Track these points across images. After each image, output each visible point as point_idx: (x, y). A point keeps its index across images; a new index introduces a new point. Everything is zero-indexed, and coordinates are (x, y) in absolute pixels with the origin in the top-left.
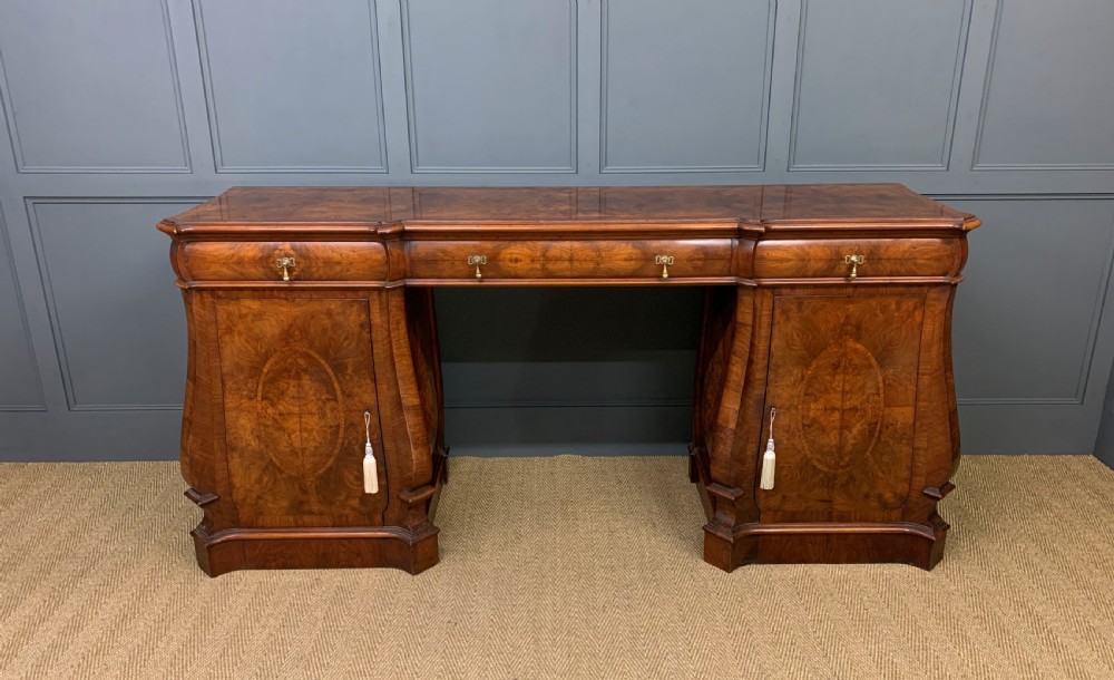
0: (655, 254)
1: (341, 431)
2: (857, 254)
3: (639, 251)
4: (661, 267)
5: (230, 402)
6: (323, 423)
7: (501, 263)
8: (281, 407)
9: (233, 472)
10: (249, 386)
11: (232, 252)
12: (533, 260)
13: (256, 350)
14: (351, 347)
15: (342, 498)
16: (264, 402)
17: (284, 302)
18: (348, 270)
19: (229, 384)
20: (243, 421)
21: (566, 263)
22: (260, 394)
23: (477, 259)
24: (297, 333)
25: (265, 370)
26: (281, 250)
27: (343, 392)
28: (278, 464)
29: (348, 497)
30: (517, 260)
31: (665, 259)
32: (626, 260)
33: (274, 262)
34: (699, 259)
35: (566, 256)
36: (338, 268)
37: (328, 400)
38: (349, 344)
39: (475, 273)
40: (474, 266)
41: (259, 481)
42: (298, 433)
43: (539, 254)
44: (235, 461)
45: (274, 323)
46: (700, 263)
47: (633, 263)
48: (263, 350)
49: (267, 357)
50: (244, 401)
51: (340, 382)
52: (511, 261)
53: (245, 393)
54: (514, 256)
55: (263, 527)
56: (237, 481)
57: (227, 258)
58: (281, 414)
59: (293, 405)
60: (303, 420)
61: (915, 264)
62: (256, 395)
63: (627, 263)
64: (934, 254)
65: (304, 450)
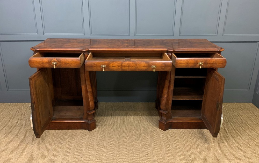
0: (152, 65)
2: (201, 62)
3: (147, 64)
4: (153, 68)
7: (110, 67)
11: (41, 60)
12: (118, 66)
18: (71, 65)
21: (127, 67)
23: (103, 66)
26: (53, 60)
30: (114, 66)
31: (154, 66)
32: (144, 66)
33: (51, 63)
34: (163, 66)
35: (128, 66)
36: (68, 65)
39: (103, 70)
40: (103, 68)
43: (120, 65)
46: (163, 68)
47: (145, 67)
52: (112, 66)
54: (114, 65)
57: (39, 62)
61: (216, 65)
63: (144, 67)
64: (221, 62)
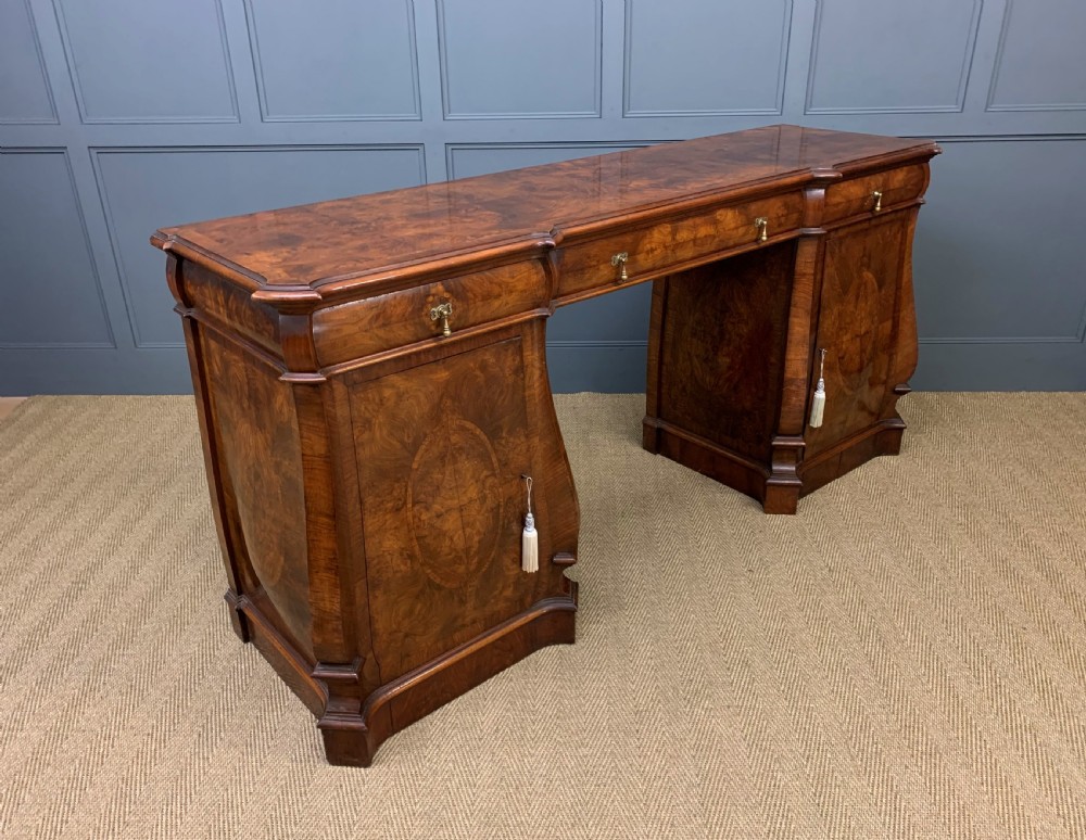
0: (755, 218)
1: (501, 510)
5: (371, 524)
6: (484, 509)
7: (639, 257)
8: (437, 507)
9: (376, 617)
10: (395, 494)
11: (376, 311)
12: (665, 248)
13: (402, 442)
14: (506, 403)
15: (496, 592)
16: (417, 507)
17: (433, 366)
19: (369, 500)
20: (387, 544)
21: (690, 246)
22: (410, 500)
23: (619, 259)
24: (449, 403)
25: (415, 466)
26: (434, 295)
27: (499, 460)
28: (438, 581)
29: (504, 588)
30: (652, 251)
32: (734, 229)
33: (428, 314)
36: (498, 304)
37: (487, 477)
38: (504, 400)
39: (619, 275)
40: (616, 267)
41: (410, 613)
42: (460, 532)
44: (379, 601)
45: (422, 398)
48: (410, 441)
49: (416, 445)
50: (388, 517)
51: (496, 451)
52: (647, 252)
53: (390, 505)
54: (650, 247)
55: (409, 671)
56: (380, 626)
57: (370, 323)
58: (438, 516)
59: (452, 499)
60: (465, 513)
62: (405, 503)
65: (467, 550)
